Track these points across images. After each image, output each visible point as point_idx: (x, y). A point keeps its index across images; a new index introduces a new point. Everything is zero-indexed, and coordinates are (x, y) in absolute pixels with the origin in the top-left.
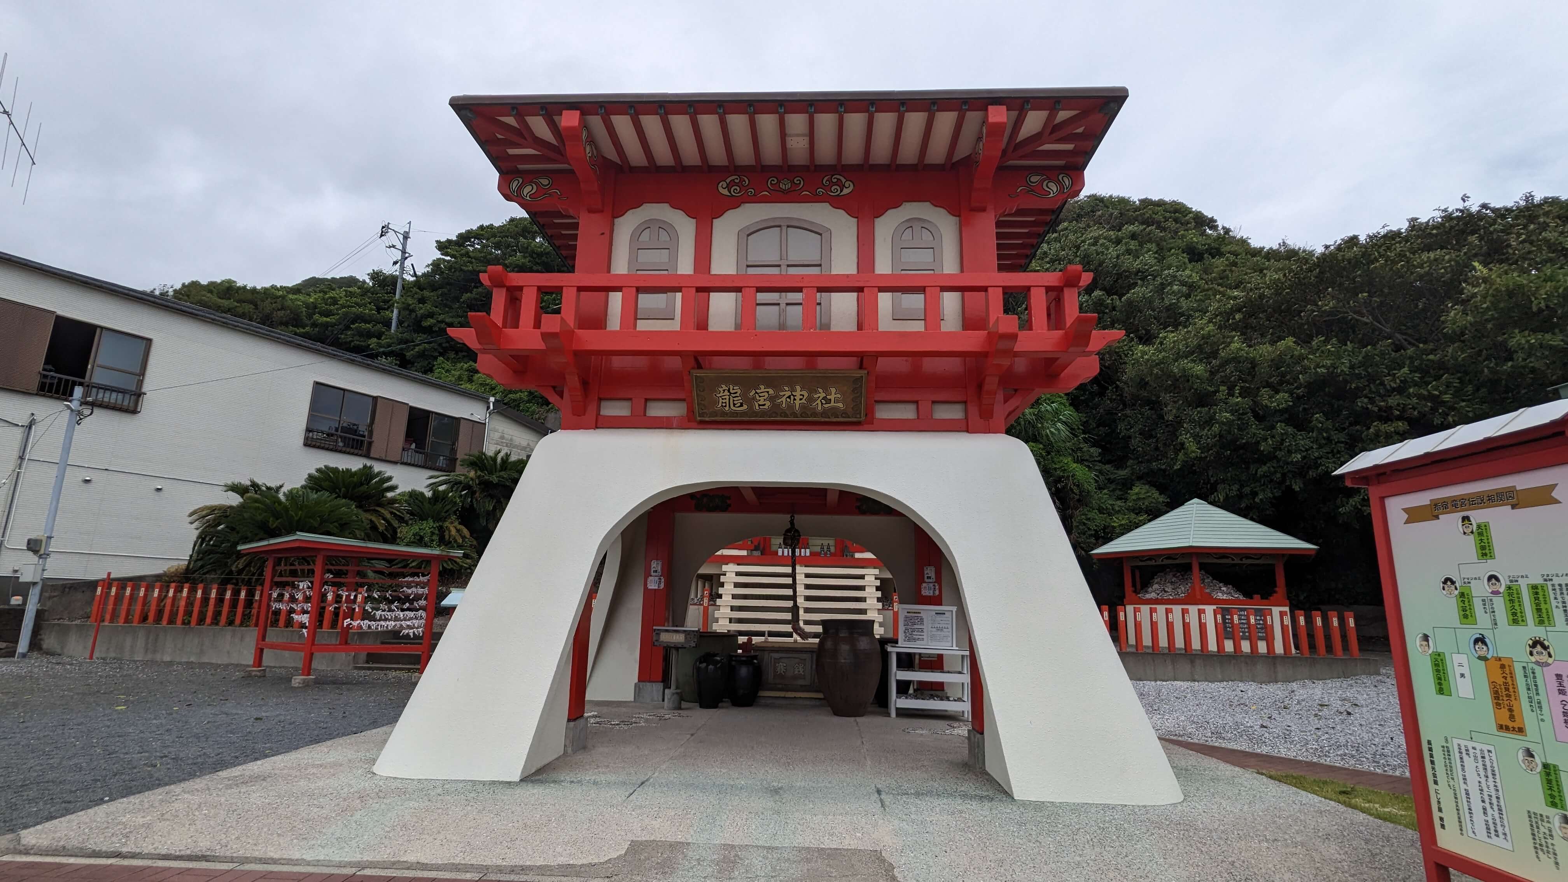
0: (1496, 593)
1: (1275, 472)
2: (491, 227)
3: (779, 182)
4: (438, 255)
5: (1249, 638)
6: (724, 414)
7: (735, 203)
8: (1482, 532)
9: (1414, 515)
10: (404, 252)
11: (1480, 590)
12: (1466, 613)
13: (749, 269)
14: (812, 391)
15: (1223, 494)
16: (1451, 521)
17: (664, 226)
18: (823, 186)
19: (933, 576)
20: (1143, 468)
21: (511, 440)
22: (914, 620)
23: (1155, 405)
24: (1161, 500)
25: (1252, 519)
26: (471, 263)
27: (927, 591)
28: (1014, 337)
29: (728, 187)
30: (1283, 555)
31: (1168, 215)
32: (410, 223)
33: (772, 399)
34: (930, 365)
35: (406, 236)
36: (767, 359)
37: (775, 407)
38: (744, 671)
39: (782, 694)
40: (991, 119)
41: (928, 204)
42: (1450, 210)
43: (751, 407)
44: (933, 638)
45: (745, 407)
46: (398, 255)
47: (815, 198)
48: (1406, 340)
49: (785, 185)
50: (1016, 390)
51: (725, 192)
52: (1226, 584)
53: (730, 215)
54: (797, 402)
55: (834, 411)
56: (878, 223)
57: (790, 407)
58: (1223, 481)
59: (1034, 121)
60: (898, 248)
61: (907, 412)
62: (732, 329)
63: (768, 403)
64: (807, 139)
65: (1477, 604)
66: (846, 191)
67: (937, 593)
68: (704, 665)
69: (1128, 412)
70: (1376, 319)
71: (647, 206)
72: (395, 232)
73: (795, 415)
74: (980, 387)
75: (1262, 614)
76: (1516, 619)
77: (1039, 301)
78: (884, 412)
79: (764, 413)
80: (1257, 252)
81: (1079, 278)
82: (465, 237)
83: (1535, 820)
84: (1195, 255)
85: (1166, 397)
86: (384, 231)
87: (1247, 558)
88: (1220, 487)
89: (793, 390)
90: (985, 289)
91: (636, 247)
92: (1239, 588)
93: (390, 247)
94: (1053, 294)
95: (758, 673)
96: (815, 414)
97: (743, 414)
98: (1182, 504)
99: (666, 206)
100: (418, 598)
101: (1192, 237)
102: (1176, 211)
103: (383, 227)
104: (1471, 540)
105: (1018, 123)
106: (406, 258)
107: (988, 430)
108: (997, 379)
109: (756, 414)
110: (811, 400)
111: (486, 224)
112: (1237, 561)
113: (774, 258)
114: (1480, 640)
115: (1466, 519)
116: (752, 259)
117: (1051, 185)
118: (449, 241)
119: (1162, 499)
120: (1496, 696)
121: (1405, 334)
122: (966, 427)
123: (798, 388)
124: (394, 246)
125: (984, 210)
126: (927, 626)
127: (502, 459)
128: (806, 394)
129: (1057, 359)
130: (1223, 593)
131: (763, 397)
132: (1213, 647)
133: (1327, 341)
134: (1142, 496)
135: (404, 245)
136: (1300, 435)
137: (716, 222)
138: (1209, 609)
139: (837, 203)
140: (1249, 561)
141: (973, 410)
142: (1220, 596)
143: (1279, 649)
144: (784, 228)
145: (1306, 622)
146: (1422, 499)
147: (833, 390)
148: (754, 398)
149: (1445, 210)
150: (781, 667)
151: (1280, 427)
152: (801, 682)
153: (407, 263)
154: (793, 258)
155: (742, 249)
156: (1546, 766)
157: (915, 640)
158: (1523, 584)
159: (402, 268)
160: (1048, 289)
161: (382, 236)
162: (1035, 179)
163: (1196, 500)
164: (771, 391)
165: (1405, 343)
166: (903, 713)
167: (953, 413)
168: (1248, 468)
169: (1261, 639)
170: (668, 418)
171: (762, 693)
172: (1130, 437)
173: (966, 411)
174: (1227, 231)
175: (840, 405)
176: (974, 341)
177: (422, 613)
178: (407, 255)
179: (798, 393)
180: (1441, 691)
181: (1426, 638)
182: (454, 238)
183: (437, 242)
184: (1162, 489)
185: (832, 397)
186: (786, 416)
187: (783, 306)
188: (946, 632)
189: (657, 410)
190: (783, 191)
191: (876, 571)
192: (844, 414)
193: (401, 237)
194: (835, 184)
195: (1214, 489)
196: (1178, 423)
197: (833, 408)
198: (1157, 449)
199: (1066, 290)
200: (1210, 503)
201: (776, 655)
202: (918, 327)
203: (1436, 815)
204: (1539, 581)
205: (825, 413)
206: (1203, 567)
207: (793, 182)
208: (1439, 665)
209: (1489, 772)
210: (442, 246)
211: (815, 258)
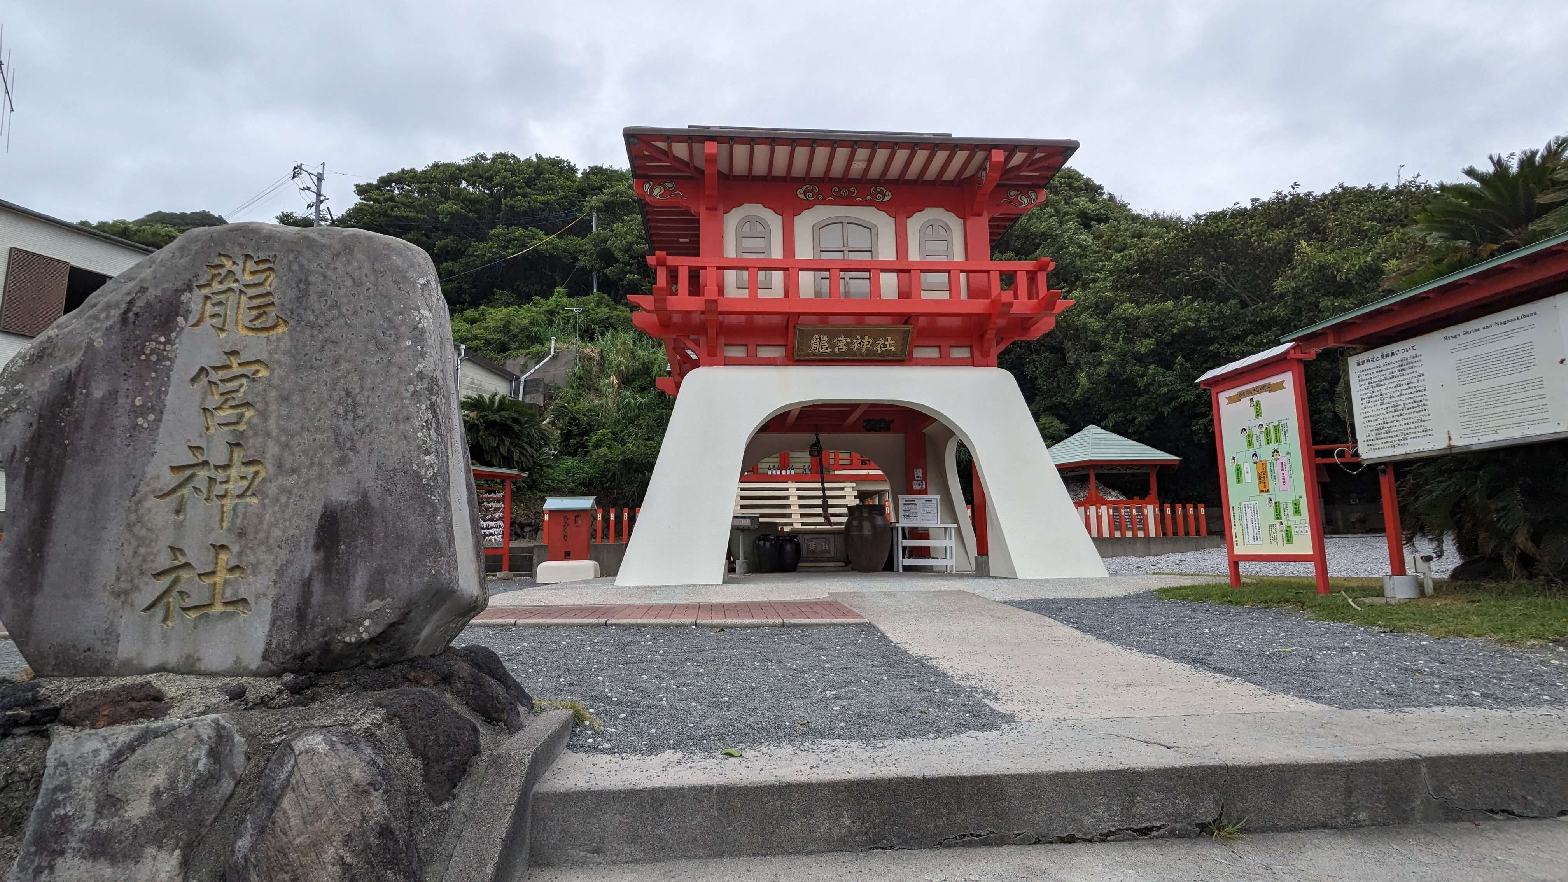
0: (1261, 432)
1: (1151, 402)
2: (413, 171)
3: (840, 190)
4: (357, 199)
5: (1131, 529)
6: (814, 355)
7: (809, 205)
8: (1257, 405)
9: (1231, 400)
10: (319, 194)
11: (1256, 431)
12: (1250, 443)
13: (822, 253)
14: (876, 339)
15: (1113, 420)
16: (1246, 400)
17: (760, 221)
18: (871, 195)
19: (921, 475)
20: (1047, 403)
21: (480, 385)
22: (911, 506)
23: (1059, 351)
24: (1062, 428)
25: (1134, 440)
26: (399, 208)
27: (916, 486)
28: (1010, 305)
29: (805, 193)
30: (1156, 466)
31: (1062, 181)
32: (323, 164)
33: (848, 344)
34: (942, 322)
35: (320, 178)
36: (831, 317)
37: (850, 349)
38: (788, 547)
39: (814, 564)
40: (995, 159)
41: (942, 209)
42: (1283, 193)
43: (833, 350)
44: (923, 518)
45: (829, 350)
46: (313, 198)
47: (865, 203)
48: (1249, 297)
49: (845, 193)
50: (1002, 339)
51: (802, 197)
52: (1114, 490)
53: (806, 213)
54: (865, 347)
55: (889, 353)
56: (910, 221)
57: (859, 349)
58: (1111, 411)
59: (1019, 158)
60: (923, 240)
61: (933, 353)
62: (813, 297)
63: (845, 347)
64: (866, 163)
65: (1254, 438)
66: (886, 199)
67: (924, 487)
68: (762, 543)
69: (1034, 356)
70: (1229, 281)
71: (746, 206)
72: (309, 173)
73: (862, 355)
74: (982, 336)
75: (1140, 510)
76: (1268, 442)
77: (1022, 280)
78: (920, 353)
79: (841, 354)
80: (1136, 218)
81: (1048, 266)
82: (386, 181)
83: (1271, 527)
84: (1086, 220)
85: (1068, 344)
86: (297, 172)
87: (1130, 468)
88: (1110, 416)
89: (863, 338)
90: (988, 272)
91: (740, 236)
92: (1124, 492)
93: (304, 189)
94: (1030, 275)
95: (798, 548)
96: (875, 355)
97: (828, 355)
98: (1081, 429)
99: (760, 206)
100: (497, 510)
101: (1083, 202)
102: (1070, 177)
103: (295, 168)
104: (1253, 409)
105: (1008, 159)
106: (322, 201)
107: (987, 365)
108: (994, 332)
109: (836, 355)
110: (874, 345)
111: (408, 168)
112: (1123, 471)
113: (839, 246)
114: (1255, 455)
115: (1252, 399)
116: (824, 245)
117: (1023, 198)
118: (370, 185)
119: (1063, 426)
120: (1260, 478)
121: (1249, 292)
122: (972, 362)
123: (867, 337)
124: (308, 189)
125: (980, 215)
126: (920, 510)
127: (500, 400)
128: (871, 341)
129: (1032, 318)
130: (1112, 496)
131: (842, 344)
132: (1106, 534)
133: (1192, 301)
134: (1047, 426)
135: (319, 187)
136: (1168, 373)
137: (797, 219)
138: (1104, 508)
139: (881, 206)
140: (1132, 471)
141: (977, 353)
142: (1110, 498)
143: (1152, 534)
144: (845, 224)
145: (1172, 512)
146: (1234, 392)
147: (889, 338)
148: (836, 344)
149: (1280, 193)
150: (812, 545)
151: (1152, 368)
152: (828, 555)
153: (323, 207)
154: (852, 245)
155: (816, 238)
156: (1276, 503)
157: (911, 520)
158: (1271, 426)
159: (318, 211)
160: (1028, 272)
161: (294, 177)
162: (1013, 193)
163: (1092, 426)
164: (848, 339)
165: (1248, 300)
166: (907, 569)
167: (962, 353)
168: (1130, 400)
169: (1140, 529)
170: (774, 358)
171: (800, 564)
172: (1036, 378)
173: (972, 353)
174: (1112, 197)
175: (893, 348)
176: (979, 306)
177: (500, 523)
178: (322, 198)
179: (865, 341)
180: (1239, 482)
181: (1234, 458)
182: (375, 182)
183: (357, 186)
184: (1061, 419)
185: (888, 343)
186: (856, 356)
187: (847, 279)
188: (934, 514)
189: (765, 352)
190: (843, 197)
191: (854, 485)
192: (895, 354)
193: (315, 179)
194: (879, 193)
195: (1104, 417)
196: (1077, 365)
197: (888, 350)
198: (1059, 387)
199: (1039, 273)
200: (1102, 428)
201: (808, 537)
202: (945, 296)
203: (1234, 540)
204: (1276, 423)
205: (882, 354)
206: (1098, 477)
207: (849, 191)
208: (1238, 470)
209: (1256, 513)
210: (361, 190)
211: (867, 246)
